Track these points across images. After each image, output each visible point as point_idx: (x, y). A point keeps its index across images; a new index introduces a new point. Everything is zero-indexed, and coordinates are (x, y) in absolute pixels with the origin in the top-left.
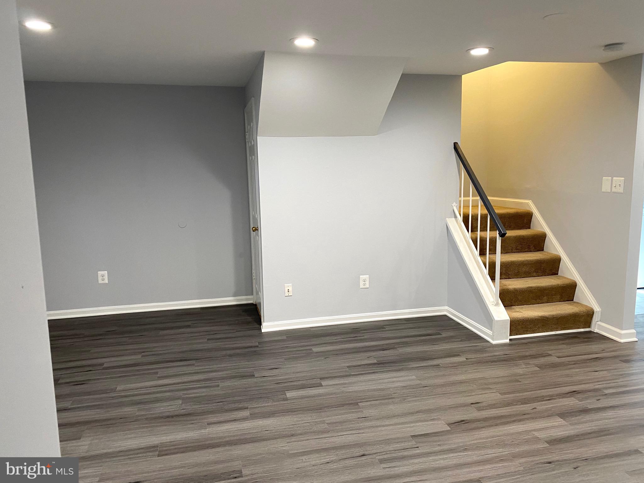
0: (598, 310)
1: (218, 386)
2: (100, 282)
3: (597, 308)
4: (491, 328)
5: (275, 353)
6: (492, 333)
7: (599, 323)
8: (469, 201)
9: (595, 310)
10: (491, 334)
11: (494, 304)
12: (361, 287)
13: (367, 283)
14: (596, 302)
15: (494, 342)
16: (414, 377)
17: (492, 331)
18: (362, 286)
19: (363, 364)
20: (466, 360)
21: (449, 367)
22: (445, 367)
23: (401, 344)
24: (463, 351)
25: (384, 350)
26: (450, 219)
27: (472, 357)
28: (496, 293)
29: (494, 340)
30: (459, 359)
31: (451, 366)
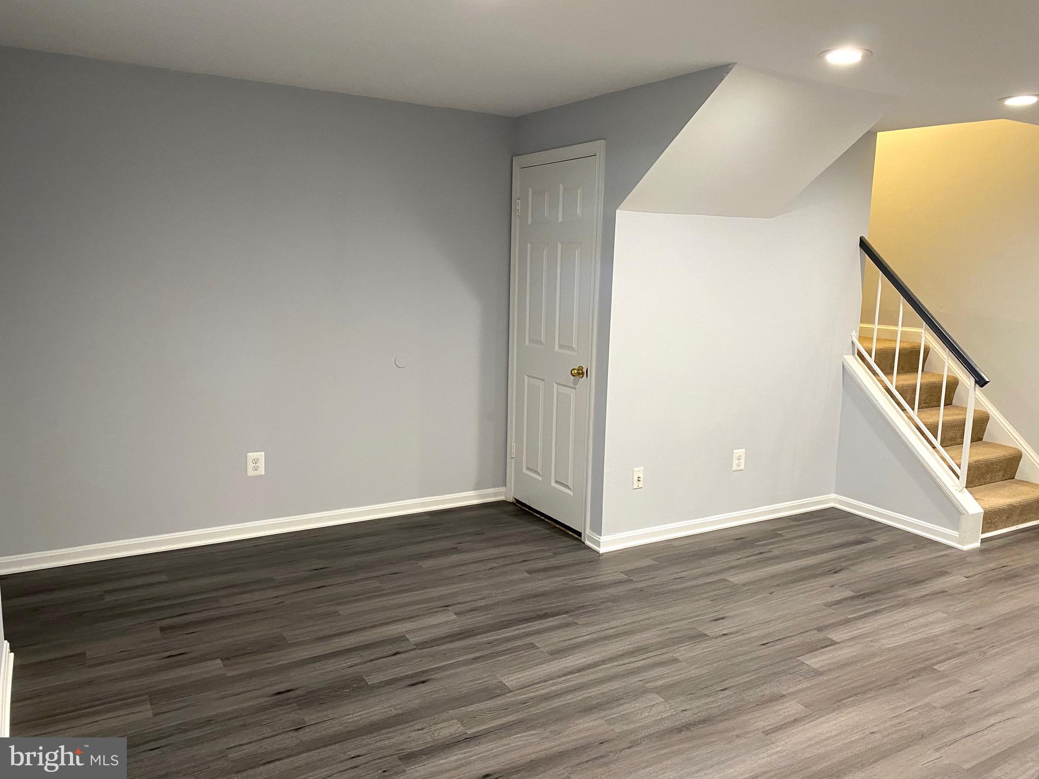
1: (675, 660)
2: (251, 473)
4: (956, 526)
5: (677, 591)
6: (958, 533)
8: (896, 332)
10: (958, 536)
11: (959, 490)
12: (733, 469)
13: (742, 461)
15: (966, 548)
16: (940, 615)
17: (957, 531)
18: (735, 467)
19: (839, 598)
20: (967, 579)
21: (963, 593)
22: (959, 594)
23: (843, 560)
24: (942, 564)
25: (835, 572)
26: (847, 356)
27: (971, 574)
28: (963, 472)
29: (963, 544)
30: (956, 579)
31: (963, 589)
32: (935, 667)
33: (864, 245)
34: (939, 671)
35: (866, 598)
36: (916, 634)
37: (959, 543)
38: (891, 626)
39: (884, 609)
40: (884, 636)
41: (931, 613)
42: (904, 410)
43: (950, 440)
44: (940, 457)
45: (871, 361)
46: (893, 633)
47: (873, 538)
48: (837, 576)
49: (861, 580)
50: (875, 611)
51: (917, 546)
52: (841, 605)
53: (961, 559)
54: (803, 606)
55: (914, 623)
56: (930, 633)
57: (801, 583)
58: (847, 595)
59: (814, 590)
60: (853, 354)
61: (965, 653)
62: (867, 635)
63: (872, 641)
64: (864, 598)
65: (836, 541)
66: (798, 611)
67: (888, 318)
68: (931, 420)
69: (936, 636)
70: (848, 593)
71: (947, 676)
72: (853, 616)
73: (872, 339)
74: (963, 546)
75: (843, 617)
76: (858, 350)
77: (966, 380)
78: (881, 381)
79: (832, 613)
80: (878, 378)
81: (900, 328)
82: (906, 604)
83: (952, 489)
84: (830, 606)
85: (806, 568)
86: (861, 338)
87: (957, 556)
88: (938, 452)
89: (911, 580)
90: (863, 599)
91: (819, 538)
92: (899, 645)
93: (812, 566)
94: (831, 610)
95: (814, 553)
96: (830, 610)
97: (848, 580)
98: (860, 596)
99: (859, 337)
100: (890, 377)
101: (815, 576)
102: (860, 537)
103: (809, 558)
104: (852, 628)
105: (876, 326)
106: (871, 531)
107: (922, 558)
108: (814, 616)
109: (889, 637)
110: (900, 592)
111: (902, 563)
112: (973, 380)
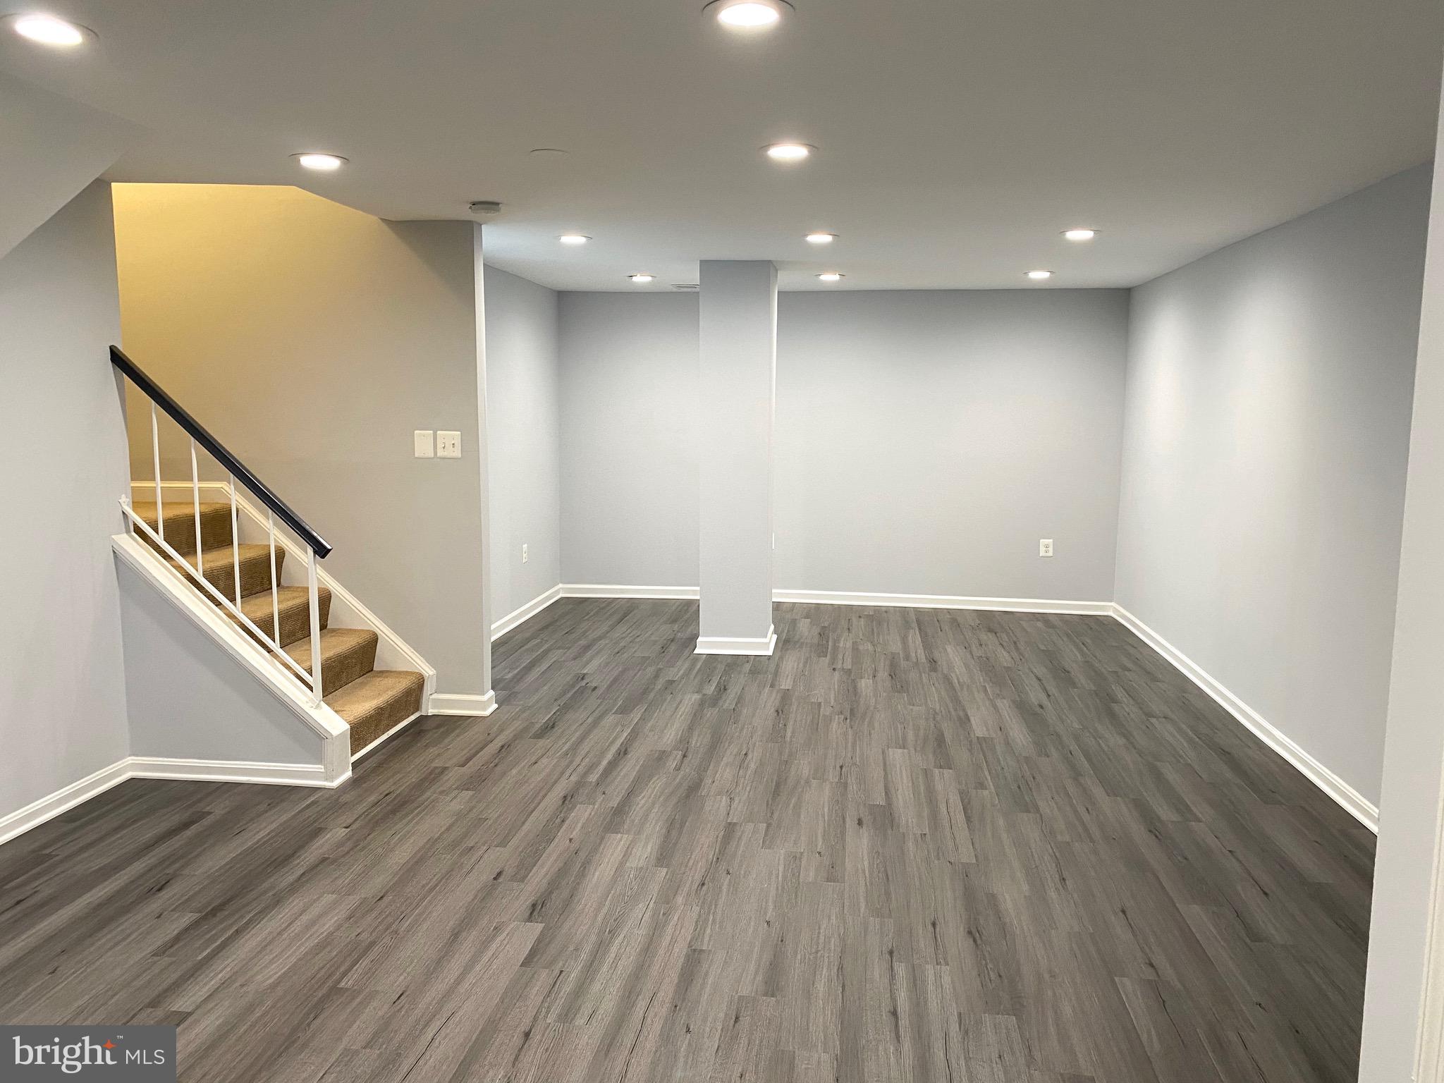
0: (431, 673)
3: (428, 671)
4: (318, 757)
6: (323, 767)
7: (435, 696)
8: (192, 490)
9: (426, 675)
10: (323, 770)
11: (314, 705)
14: (424, 661)
15: (334, 784)
16: (327, 899)
17: (322, 764)
19: (176, 932)
20: (349, 829)
21: (348, 852)
22: (343, 856)
23: (167, 863)
24: (311, 819)
25: (159, 890)
26: (119, 536)
27: (349, 821)
28: (316, 680)
29: (332, 779)
30: (336, 834)
31: (346, 849)
32: (342, 984)
33: (117, 358)
34: (347, 989)
35: (218, 914)
36: (302, 944)
37: (326, 780)
38: (264, 947)
39: (248, 923)
40: (256, 969)
41: (315, 901)
42: (218, 604)
43: (288, 637)
44: (282, 664)
45: (159, 539)
46: (271, 957)
47: (207, 809)
48: (165, 894)
49: (204, 888)
50: (237, 930)
51: (272, 803)
52: (181, 944)
53: (333, 802)
54: (118, 971)
55: (297, 927)
56: (322, 933)
57: (105, 931)
58: (188, 922)
59: (129, 935)
60: (128, 532)
61: (372, 944)
62: (234, 977)
63: (242, 986)
64: (214, 915)
65: (149, 835)
66: (109, 986)
67: (174, 470)
68: (260, 614)
69: (331, 934)
70: (187, 919)
71: (359, 992)
72: (205, 954)
73: (155, 503)
74: (333, 782)
75: (189, 964)
76: (135, 524)
77: (300, 554)
78: (179, 568)
79: (171, 964)
80: (173, 563)
81: (196, 485)
82: (278, 901)
83: (307, 708)
84: (164, 953)
85: (110, 900)
86: (136, 505)
87: (327, 799)
88: (276, 656)
89: (276, 860)
90: (214, 919)
91: (119, 839)
92: (284, 973)
93: (118, 892)
94: (166, 958)
95: (114, 868)
96: (166, 960)
97: (182, 896)
98: (211, 913)
99: (133, 502)
100: (191, 559)
101: (126, 910)
102: (186, 816)
103: (110, 881)
104: (207, 976)
105: (159, 484)
106: (199, 801)
107: (284, 818)
108: (138, 983)
109: (266, 967)
110: (266, 885)
111: (258, 837)
112: (310, 551)
